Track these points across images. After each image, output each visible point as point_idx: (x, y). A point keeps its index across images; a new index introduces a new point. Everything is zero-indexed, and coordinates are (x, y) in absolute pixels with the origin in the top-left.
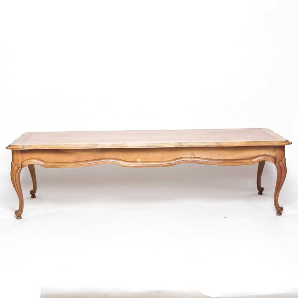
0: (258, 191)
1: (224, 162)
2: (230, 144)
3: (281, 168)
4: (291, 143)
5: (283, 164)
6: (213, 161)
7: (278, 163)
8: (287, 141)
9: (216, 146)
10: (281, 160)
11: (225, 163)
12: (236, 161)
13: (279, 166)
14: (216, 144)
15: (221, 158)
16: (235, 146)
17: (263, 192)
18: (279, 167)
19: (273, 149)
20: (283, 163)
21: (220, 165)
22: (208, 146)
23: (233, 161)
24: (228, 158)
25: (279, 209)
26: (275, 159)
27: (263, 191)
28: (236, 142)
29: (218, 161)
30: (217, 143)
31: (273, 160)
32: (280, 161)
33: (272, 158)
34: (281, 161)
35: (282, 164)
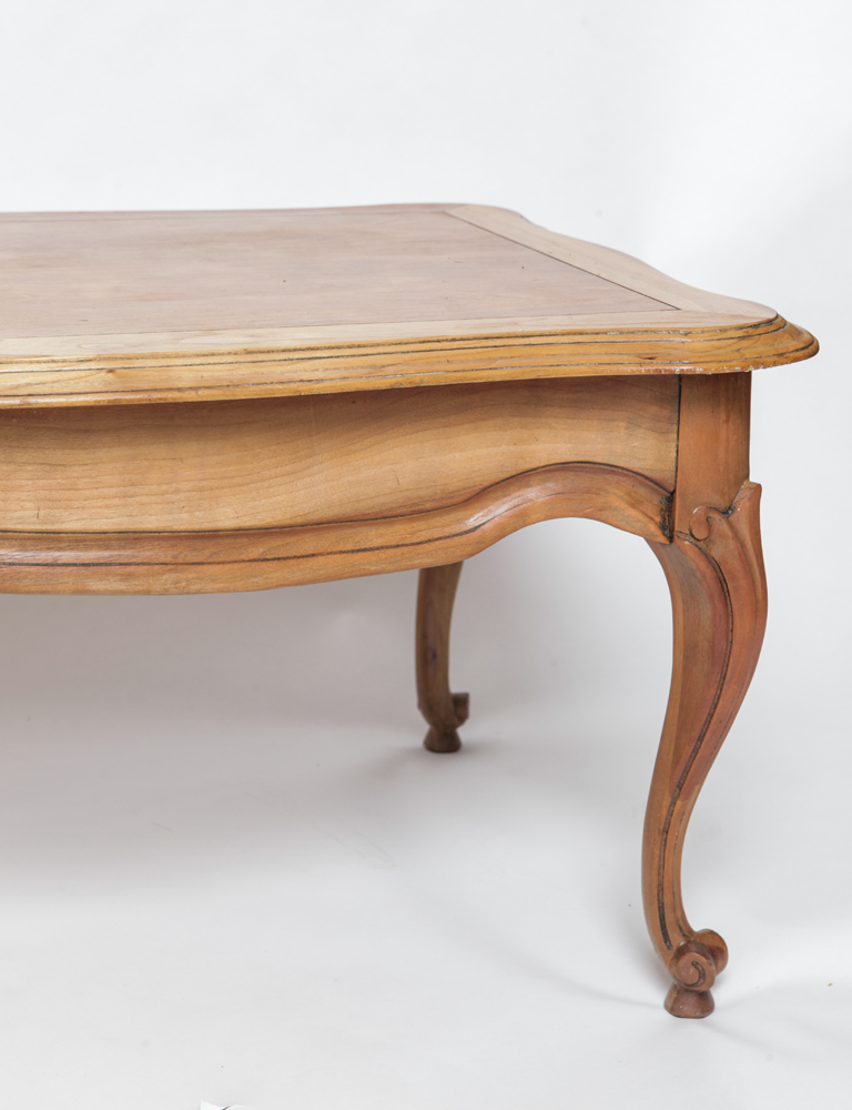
0: (424, 727)
1: (185, 553)
2: (243, 372)
3: (722, 581)
4: (810, 348)
5: (742, 545)
6: (67, 556)
7: (700, 533)
8: (775, 325)
9: (103, 399)
10: (723, 504)
11: (192, 573)
12: (309, 544)
13: (703, 565)
14: (99, 380)
15: (151, 522)
16: (305, 389)
17: (465, 733)
18: (709, 573)
19: (654, 409)
20: (737, 536)
21: (147, 592)
22: (16, 402)
23: (279, 541)
24: (227, 515)
25: (695, 964)
26: (670, 498)
27: (462, 717)
28: (310, 352)
29: (126, 554)
30: (114, 364)
31: (653, 503)
32: (716, 517)
33: (643, 491)
34: (719, 522)
35: (732, 544)
